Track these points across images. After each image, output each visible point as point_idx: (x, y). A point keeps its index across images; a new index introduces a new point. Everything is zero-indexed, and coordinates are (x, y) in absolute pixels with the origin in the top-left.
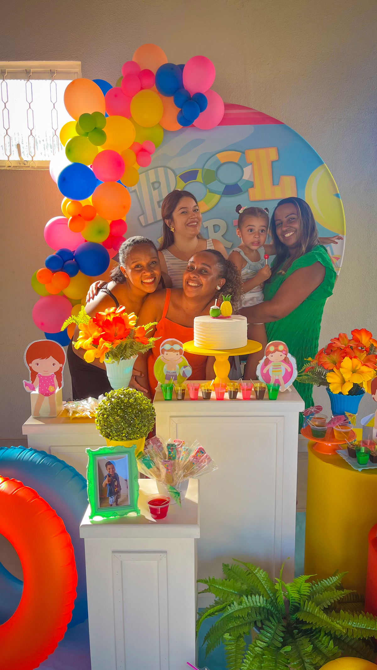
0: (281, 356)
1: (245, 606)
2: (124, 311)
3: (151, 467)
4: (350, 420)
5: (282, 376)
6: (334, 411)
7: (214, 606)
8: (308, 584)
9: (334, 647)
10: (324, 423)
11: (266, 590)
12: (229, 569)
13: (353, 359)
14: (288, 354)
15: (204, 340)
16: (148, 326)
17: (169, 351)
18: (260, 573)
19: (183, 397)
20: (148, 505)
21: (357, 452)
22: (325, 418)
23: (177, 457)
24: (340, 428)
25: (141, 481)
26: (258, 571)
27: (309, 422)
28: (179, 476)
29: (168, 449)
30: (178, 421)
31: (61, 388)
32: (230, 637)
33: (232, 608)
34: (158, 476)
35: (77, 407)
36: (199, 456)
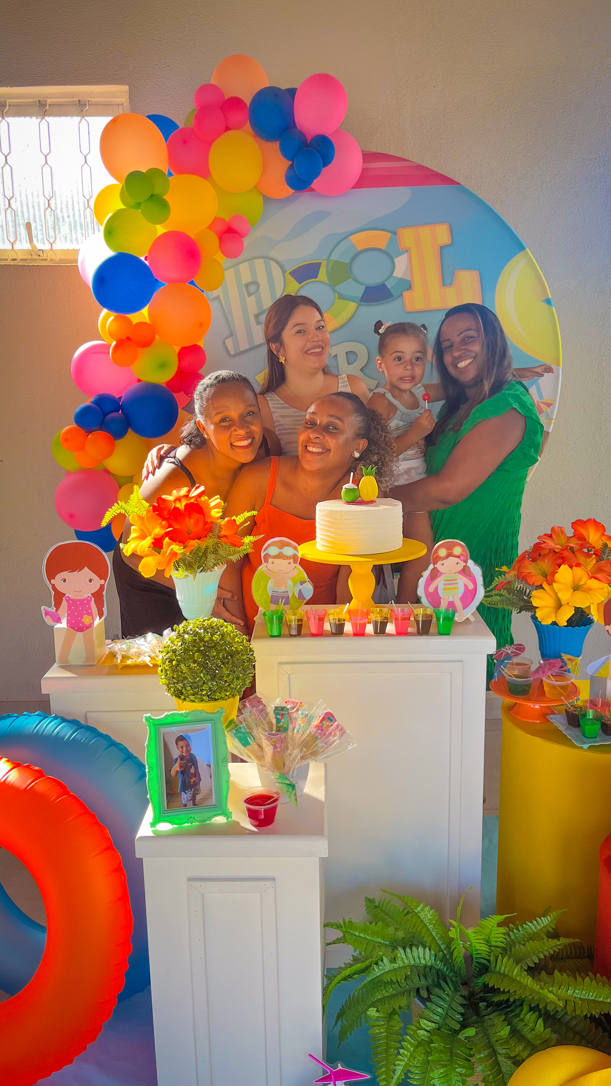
0: (457, 564)
1: (402, 965)
2: (202, 493)
3: (249, 744)
4: (569, 666)
5: (460, 596)
6: (544, 652)
7: (351, 965)
8: (502, 930)
9: (544, 1030)
10: (528, 671)
11: (434, 938)
12: (376, 907)
13: (574, 568)
14: (469, 560)
15: (331, 540)
16: (241, 518)
17: (276, 557)
18: (426, 913)
19: (300, 631)
20: (245, 805)
21: (582, 718)
22: (528, 663)
23: (291, 727)
24: (553, 679)
25: (232, 766)
26: (422, 910)
27: (503, 670)
28: (293, 758)
29: (276, 714)
30: (292, 669)
31: (103, 618)
32: (377, 1014)
33: (380, 968)
34: (260, 758)
35: (129, 649)
36: (325, 725)
